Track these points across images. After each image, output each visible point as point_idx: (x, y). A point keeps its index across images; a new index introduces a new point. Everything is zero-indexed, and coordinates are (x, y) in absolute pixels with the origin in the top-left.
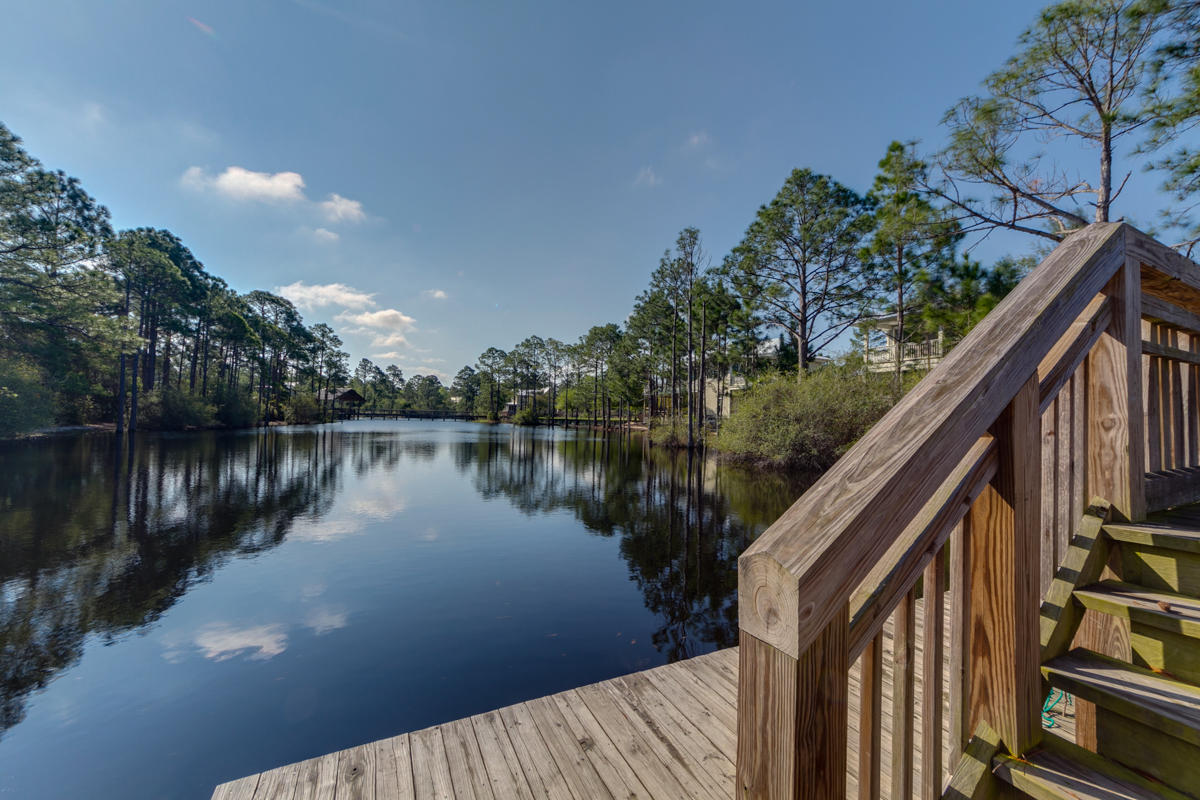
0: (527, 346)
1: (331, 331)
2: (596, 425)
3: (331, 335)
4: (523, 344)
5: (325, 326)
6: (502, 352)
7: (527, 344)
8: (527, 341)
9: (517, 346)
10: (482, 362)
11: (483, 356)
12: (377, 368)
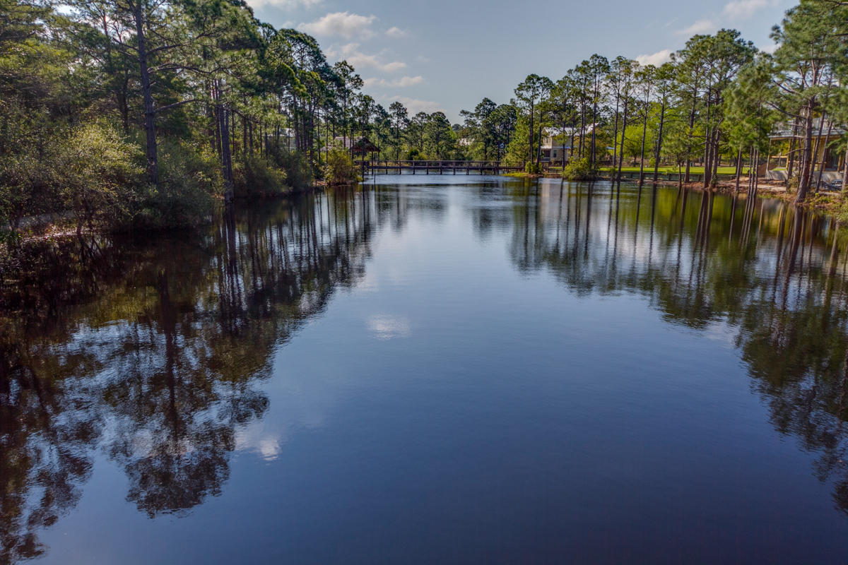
0: (584, 71)
1: (352, 70)
2: (687, 181)
3: (352, 75)
4: (578, 69)
5: (345, 63)
6: (546, 80)
7: (584, 68)
8: (585, 63)
9: (570, 71)
10: (520, 96)
11: (521, 87)
12: (380, 108)
